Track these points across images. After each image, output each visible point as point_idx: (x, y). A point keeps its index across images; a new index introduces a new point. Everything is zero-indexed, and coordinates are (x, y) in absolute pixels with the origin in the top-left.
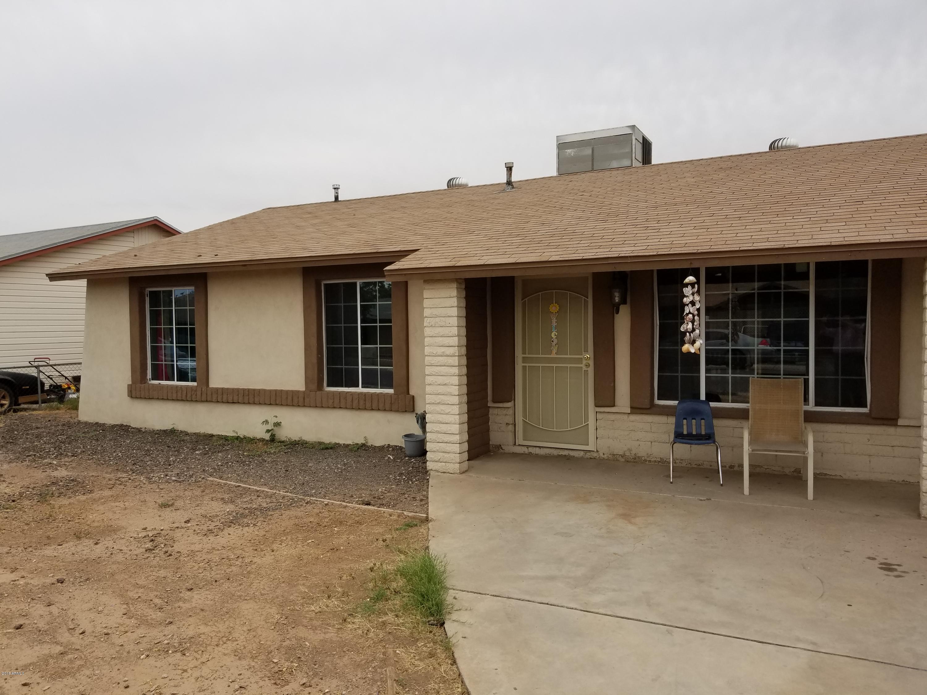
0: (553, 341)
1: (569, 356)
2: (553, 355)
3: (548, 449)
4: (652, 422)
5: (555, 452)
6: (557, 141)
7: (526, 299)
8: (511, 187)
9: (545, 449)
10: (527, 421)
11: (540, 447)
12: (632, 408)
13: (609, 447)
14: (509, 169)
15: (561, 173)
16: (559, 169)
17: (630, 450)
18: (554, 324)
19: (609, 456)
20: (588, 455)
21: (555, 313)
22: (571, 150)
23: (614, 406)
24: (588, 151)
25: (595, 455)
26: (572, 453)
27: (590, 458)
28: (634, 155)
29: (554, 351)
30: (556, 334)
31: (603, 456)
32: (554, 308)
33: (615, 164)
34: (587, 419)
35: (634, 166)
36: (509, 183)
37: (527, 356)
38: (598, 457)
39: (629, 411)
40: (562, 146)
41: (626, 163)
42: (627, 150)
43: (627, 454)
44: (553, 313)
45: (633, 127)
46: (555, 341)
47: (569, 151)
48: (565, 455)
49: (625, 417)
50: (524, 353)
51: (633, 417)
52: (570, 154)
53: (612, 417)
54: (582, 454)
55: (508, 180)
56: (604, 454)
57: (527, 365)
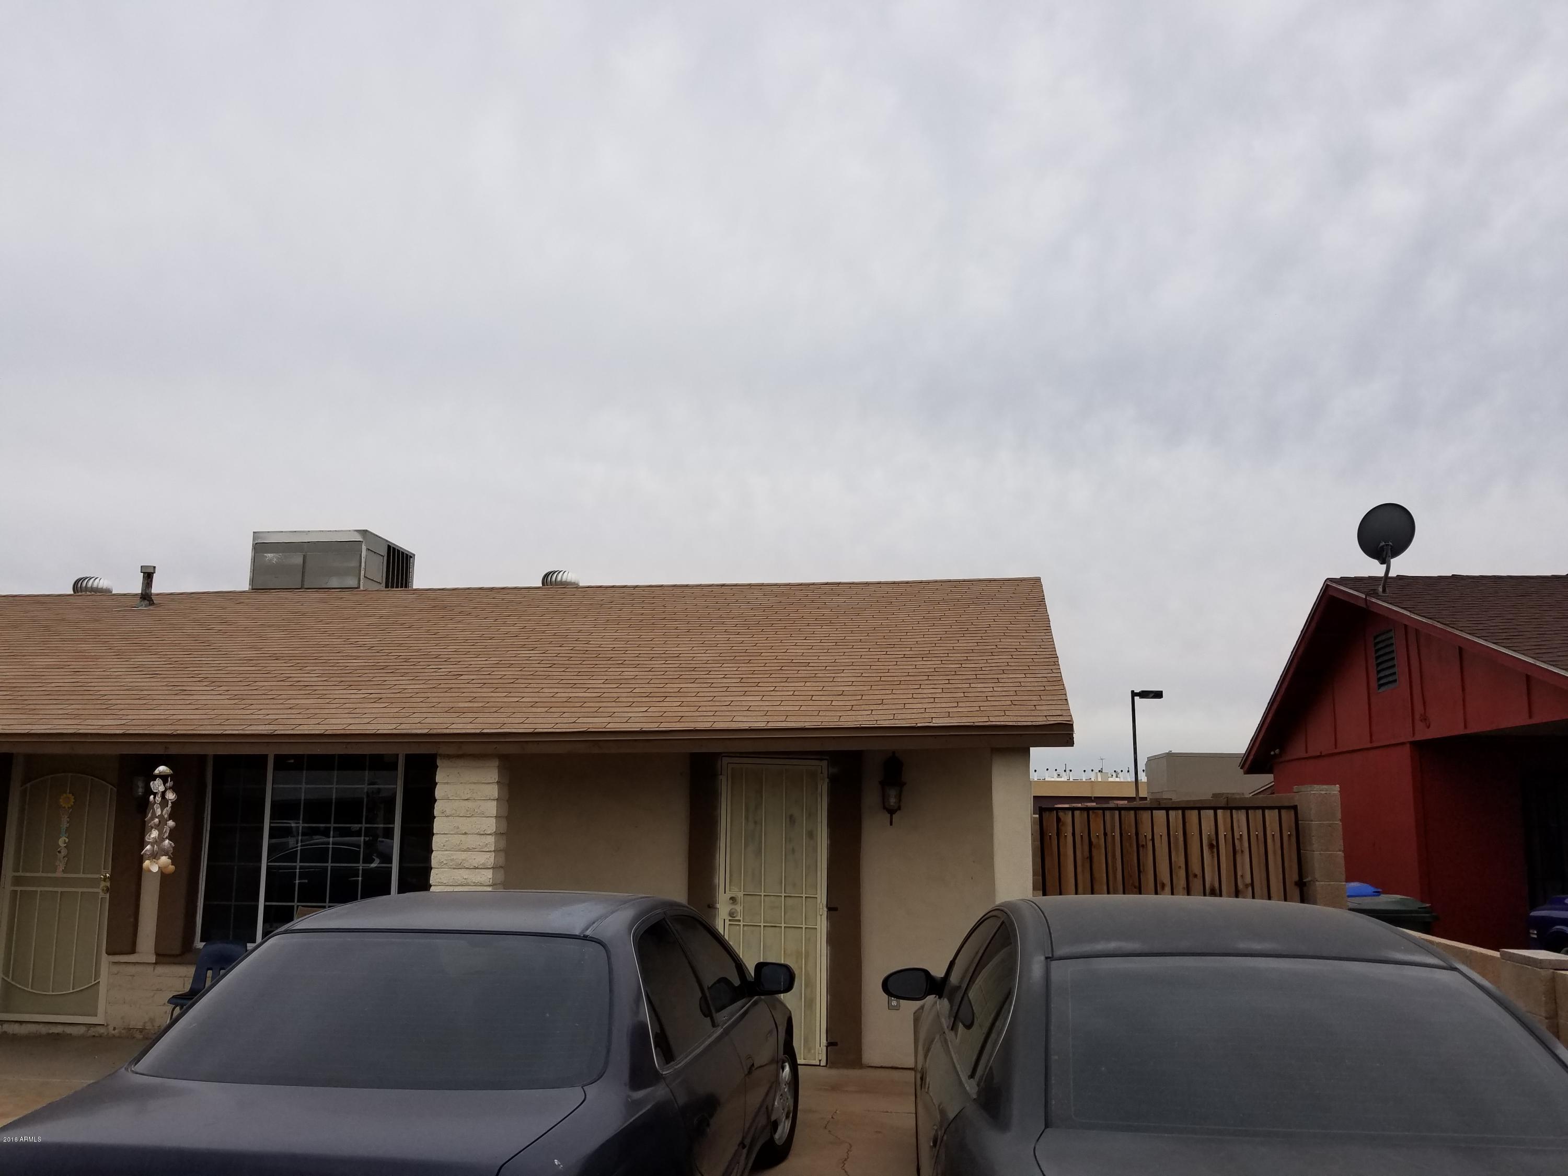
0: (60, 852)
1: (81, 875)
2: (59, 874)
3: (33, 1025)
4: (185, 977)
5: (44, 1030)
6: (254, 540)
7: (28, 785)
8: (146, 602)
9: (29, 1025)
10: (9, 980)
11: (21, 1022)
12: (158, 955)
13: (122, 1018)
14: (148, 576)
15: (256, 588)
16: (252, 581)
17: (152, 1020)
18: (64, 825)
19: (123, 1031)
20: (92, 1031)
21: (69, 808)
22: (272, 555)
23: (133, 951)
24: (298, 560)
25: (102, 1030)
26: (69, 1030)
27: (94, 1036)
28: (362, 573)
29: (61, 868)
30: (67, 840)
31: (113, 1032)
32: (67, 801)
33: (334, 582)
34: (97, 975)
35: (362, 588)
36: (146, 596)
37: (20, 874)
38: (106, 1034)
39: (153, 959)
40: (260, 547)
41: (352, 582)
42: (354, 564)
43: (149, 1026)
44: (65, 807)
45: (364, 533)
46: (64, 852)
47: (270, 555)
48: (58, 1034)
49: (150, 969)
50: (16, 870)
51: (160, 969)
52: (270, 560)
53: (132, 970)
54: (82, 1030)
55: (143, 593)
56: (114, 1029)
57: (19, 889)
